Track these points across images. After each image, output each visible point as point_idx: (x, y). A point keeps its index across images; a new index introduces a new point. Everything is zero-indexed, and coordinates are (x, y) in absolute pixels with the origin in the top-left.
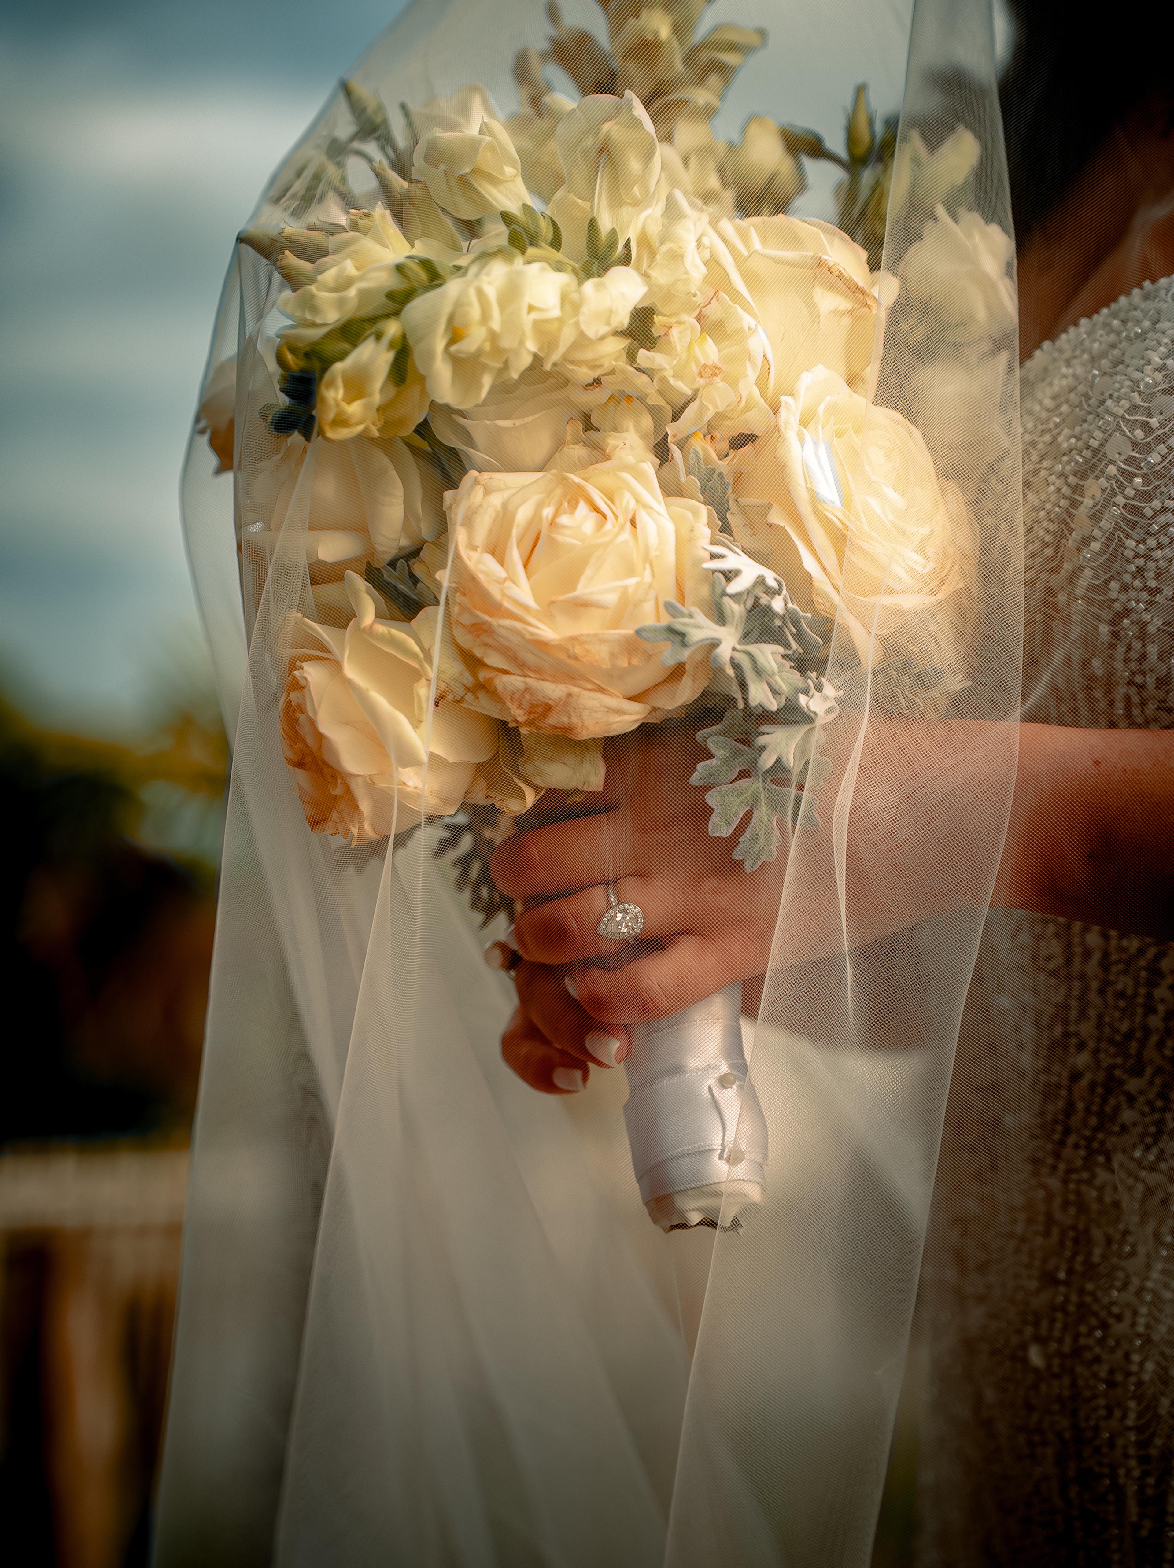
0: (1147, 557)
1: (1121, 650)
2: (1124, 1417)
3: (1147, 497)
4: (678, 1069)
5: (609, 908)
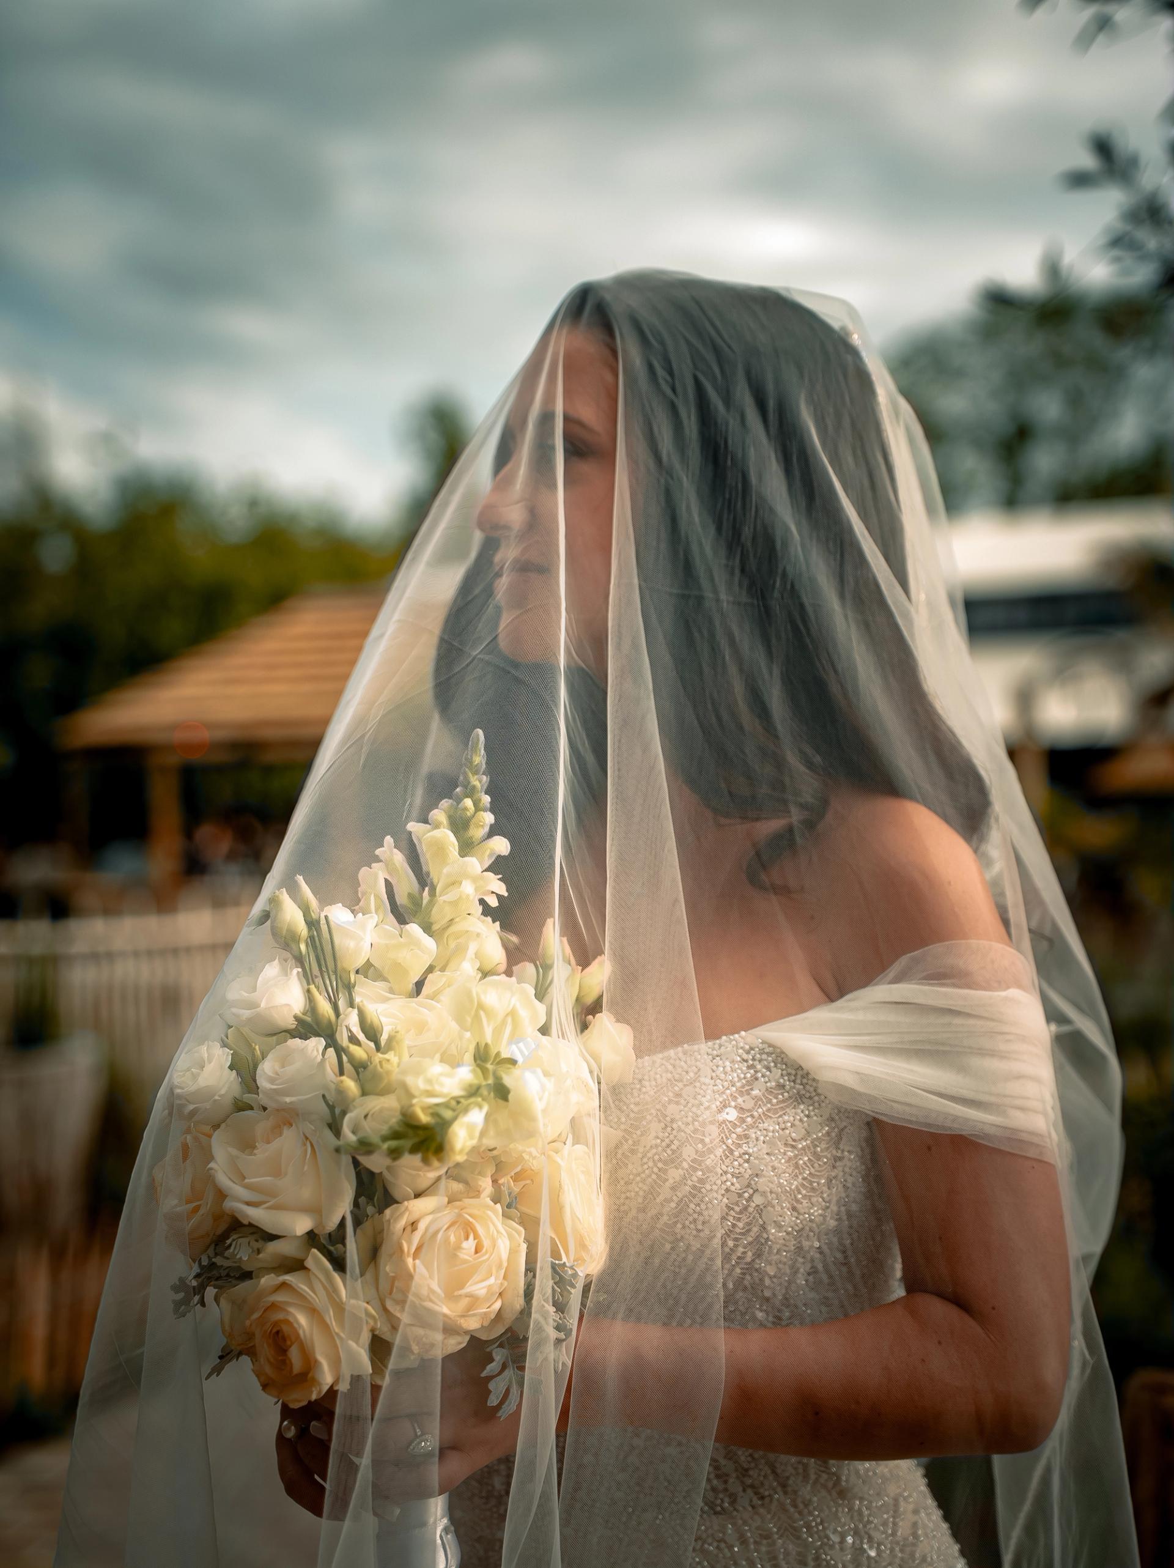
5: (416, 1437)
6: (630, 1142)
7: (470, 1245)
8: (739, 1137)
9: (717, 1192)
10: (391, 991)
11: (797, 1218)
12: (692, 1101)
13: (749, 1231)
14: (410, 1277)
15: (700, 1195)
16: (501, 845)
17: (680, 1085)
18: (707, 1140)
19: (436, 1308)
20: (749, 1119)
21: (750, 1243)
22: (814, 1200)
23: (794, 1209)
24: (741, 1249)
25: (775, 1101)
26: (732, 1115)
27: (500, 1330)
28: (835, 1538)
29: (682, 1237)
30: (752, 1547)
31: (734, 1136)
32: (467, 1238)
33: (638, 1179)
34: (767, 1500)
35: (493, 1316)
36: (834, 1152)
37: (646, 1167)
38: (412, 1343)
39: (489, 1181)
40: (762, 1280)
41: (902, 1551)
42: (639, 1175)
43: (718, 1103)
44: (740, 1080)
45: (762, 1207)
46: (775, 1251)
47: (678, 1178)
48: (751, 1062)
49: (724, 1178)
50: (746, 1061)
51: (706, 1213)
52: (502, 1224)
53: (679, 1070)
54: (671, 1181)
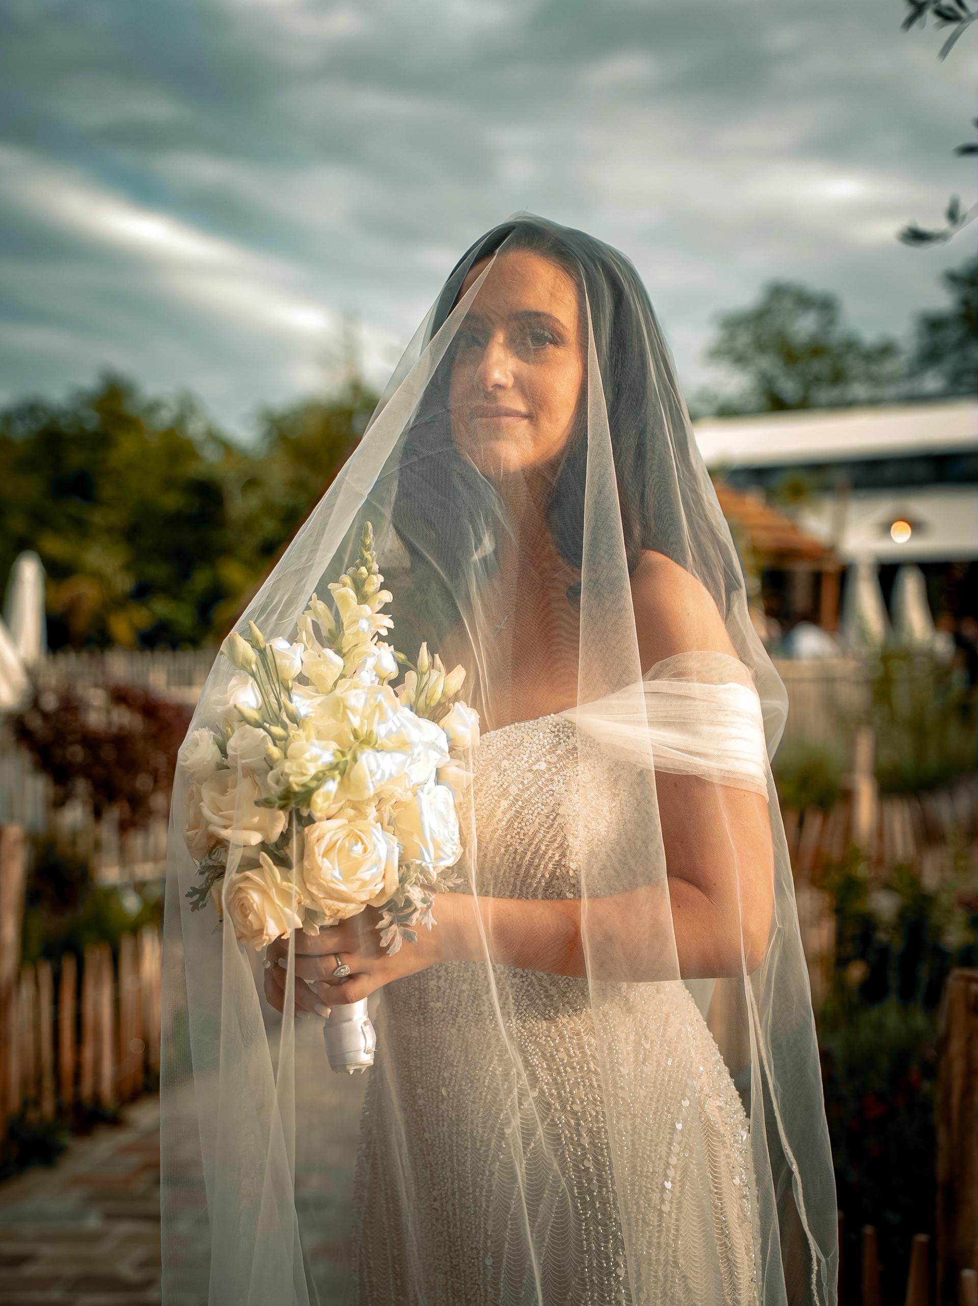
0: (521, 828)
1: (507, 857)
2: (478, 1113)
3: (522, 808)
4: (350, 1020)
5: (338, 966)
6: (479, 784)
7: (359, 848)
8: (547, 780)
9: (532, 815)
10: (317, 692)
11: (588, 832)
12: (517, 757)
13: (555, 840)
14: (320, 868)
15: (521, 817)
16: (387, 596)
17: (511, 748)
18: (525, 782)
19: (338, 887)
20: (553, 769)
21: (557, 848)
22: (599, 821)
23: (586, 826)
24: (550, 852)
25: (571, 757)
26: (543, 766)
27: (383, 901)
28: (623, 1036)
29: (511, 843)
30: (567, 1040)
31: (543, 779)
32: (356, 845)
33: (483, 807)
34: (578, 1012)
35: (377, 892)
36: (613, 790)
37: (487, 799)
38: (324, 909)
39: (374, 810)
40: (568, 872)
41: (669, 1046)
42: (483, 805)
43: (533, 759)
44: (549, 744)
45: (563, 824)
46: (574, 853)
47: (506, 806)
48: (556, 733)
49: (536, 806)
50: (554, 732)
51: (525, 828)
52: (383, 835)
53: (511, 739)
54: (502, 808)
